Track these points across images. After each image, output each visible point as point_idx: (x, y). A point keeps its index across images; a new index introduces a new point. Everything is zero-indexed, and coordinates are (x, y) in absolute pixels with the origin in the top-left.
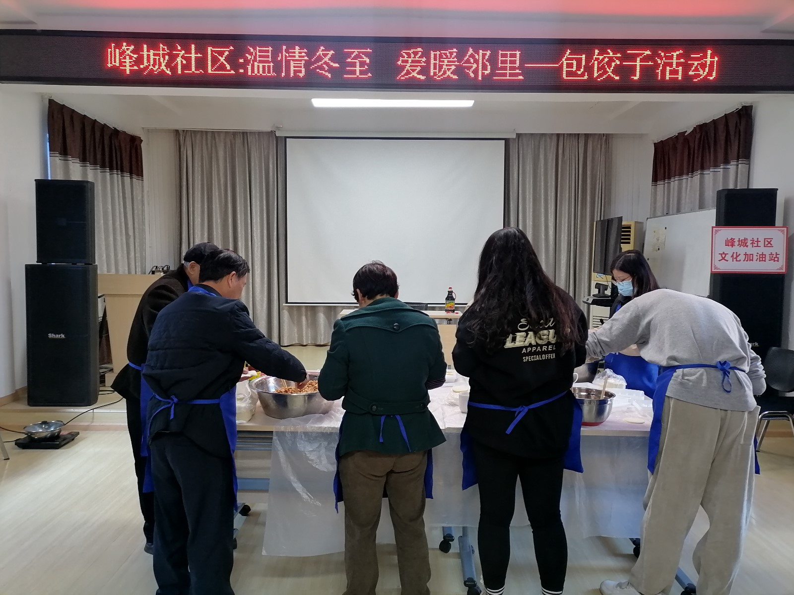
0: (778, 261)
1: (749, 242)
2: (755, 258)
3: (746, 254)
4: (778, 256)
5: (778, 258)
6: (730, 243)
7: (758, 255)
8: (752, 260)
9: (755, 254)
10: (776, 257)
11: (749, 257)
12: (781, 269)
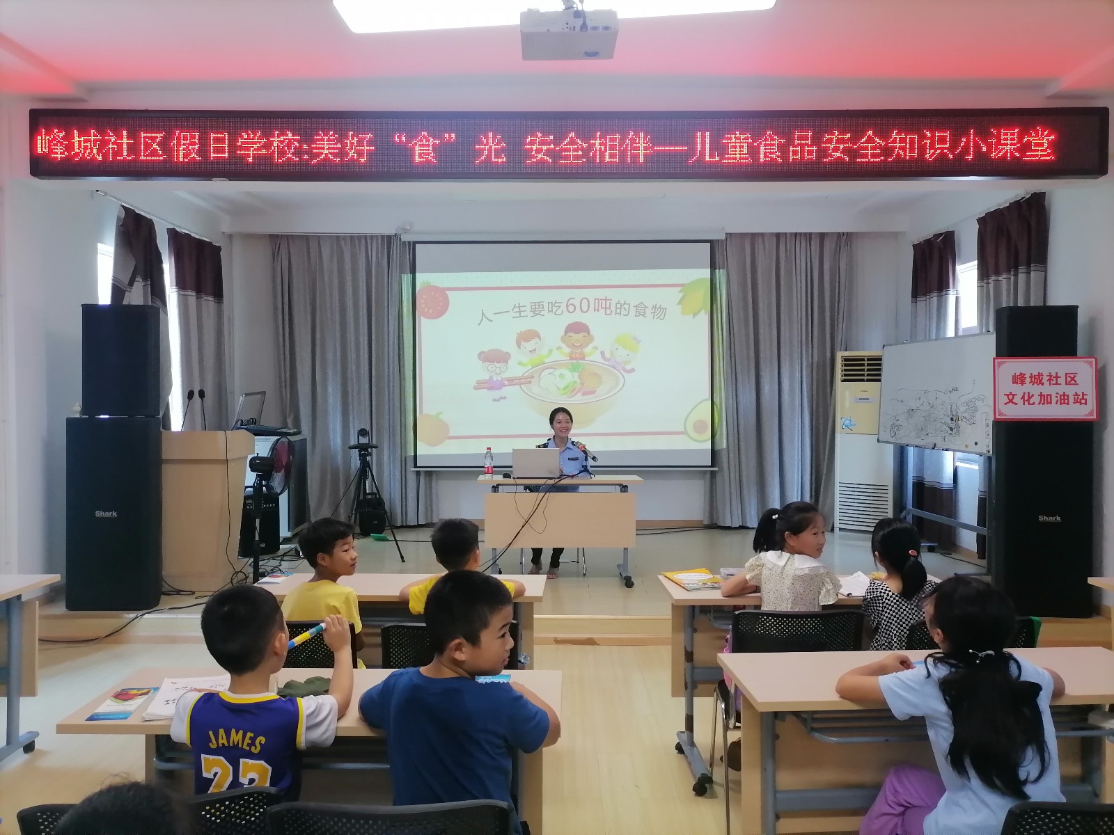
0: (1086, 404)
1: (1045, 379)
2: (1054, 400)
3: (1041, 395)
4: (1085, 397)
5: (1086, 400)
6: (1019, 379)
7: (1059, 396)
8: (1051, 404)
9: (1054, 395)
10: (1083, 398)
11: (1046, 399)
12: (1091, 414)
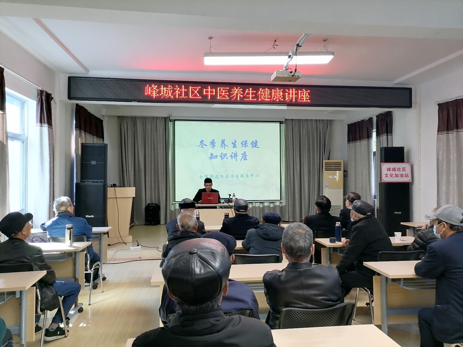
1: (396, 169)
2: (399, 176)
3: (395, 174)
11: (397, 176)
12: (410, 180)
